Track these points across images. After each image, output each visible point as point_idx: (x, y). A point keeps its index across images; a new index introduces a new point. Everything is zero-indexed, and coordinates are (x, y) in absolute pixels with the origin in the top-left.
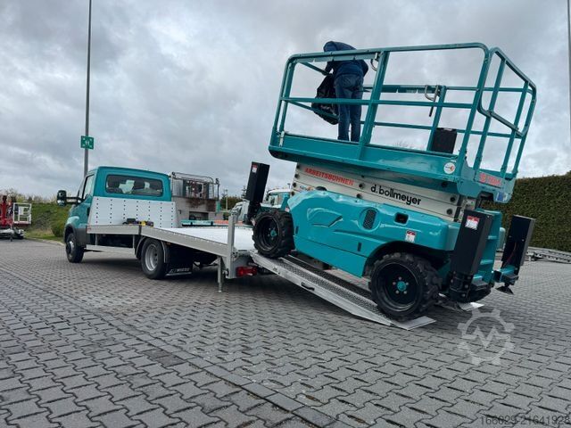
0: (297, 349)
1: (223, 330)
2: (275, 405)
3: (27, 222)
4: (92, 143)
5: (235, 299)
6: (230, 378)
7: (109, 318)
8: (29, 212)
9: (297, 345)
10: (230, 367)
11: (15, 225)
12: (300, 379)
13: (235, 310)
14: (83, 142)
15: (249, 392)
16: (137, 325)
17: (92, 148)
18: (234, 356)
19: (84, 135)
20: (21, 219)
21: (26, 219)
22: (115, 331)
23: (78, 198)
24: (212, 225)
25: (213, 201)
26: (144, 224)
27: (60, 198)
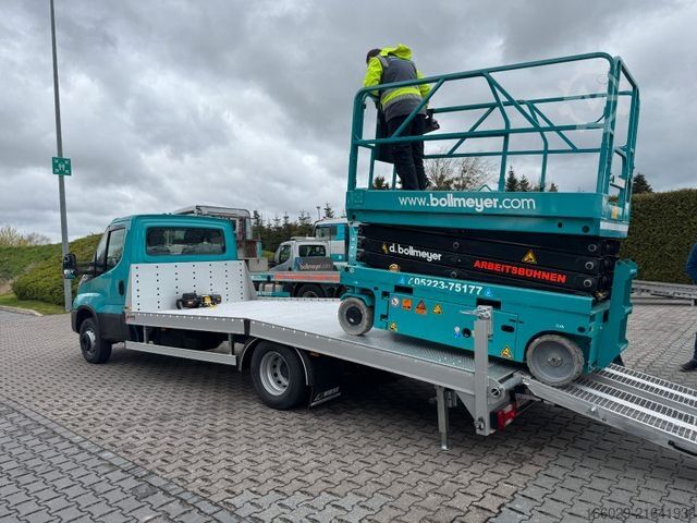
4: (68, 167)
14: (55, 166)
19: (56, 156)
23: (95, 264)
24: (269, 282)
25: (252, 243)
26: (208, 301)
27: (66, 266)
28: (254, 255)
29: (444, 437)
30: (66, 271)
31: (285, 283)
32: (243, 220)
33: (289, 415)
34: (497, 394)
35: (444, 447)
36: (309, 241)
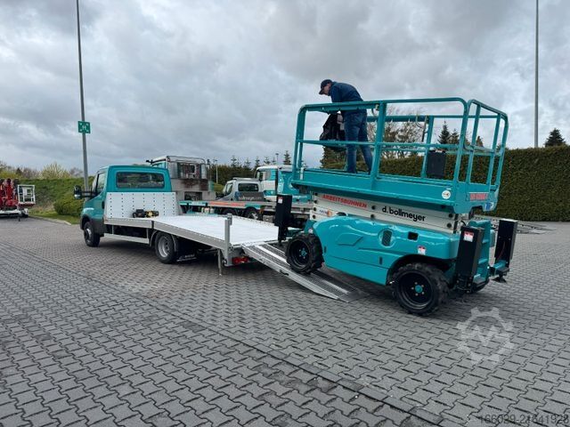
0: (274, 318)
1: (226, 306)
2: (258, 350)
3: (32, 203)
4: (88, 128)
5: (232, 281)
6: (233, 337)
7: (147, 300)
8: (33, 192)
9: (274, 315)
10: (233, 331)
11: (21, 205)
12: (273, 336)
13: (233, 291)
14: (80, 127)
15: (244, 344)
16: (168, 304)
17: (89, 132)
18: (234, 324)
19: (81, 120)
20: (26, 200)
22: (155, 310)
23: (91, 192)
24: (206, 207)
25: (205, 181)
26: (150, 214)
27: (76, 193)
28: (206, 190)
30: (76, 196)
31: (217, 208)
32: (199, 166)
36: (247, 181)
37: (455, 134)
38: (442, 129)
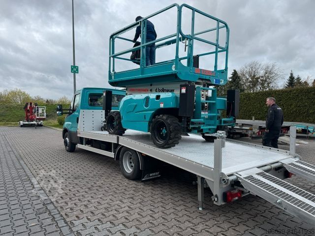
3: (44, 117)
4: (77, 70)
8: (45, 111)
11: (37, 119)
14: (72, 69)
17: (78, 73)
19: (73, 65)
20: (40, 116)
21: (43, 115)
23: (70, 110)
27: (59, 110)
29: (200, 204)
30: (57, 112)
33: (132, 182)
34: (225, 182)
35: (200, 209)
37: (298, 78)
38: (290, 75)
